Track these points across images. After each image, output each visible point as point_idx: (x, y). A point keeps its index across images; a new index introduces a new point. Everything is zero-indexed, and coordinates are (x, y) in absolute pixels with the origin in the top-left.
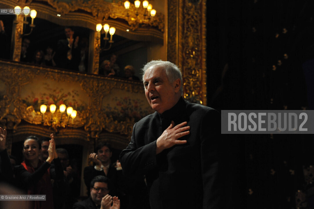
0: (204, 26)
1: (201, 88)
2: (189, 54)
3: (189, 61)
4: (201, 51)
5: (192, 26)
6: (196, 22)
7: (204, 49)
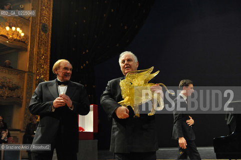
0: (49, 44)
1: (46, 74)
2: (41, 57)
3: (41, 61)
4: (47, 56)
5: (44, 44)
6: (45, 42)
7: (49, 55)
